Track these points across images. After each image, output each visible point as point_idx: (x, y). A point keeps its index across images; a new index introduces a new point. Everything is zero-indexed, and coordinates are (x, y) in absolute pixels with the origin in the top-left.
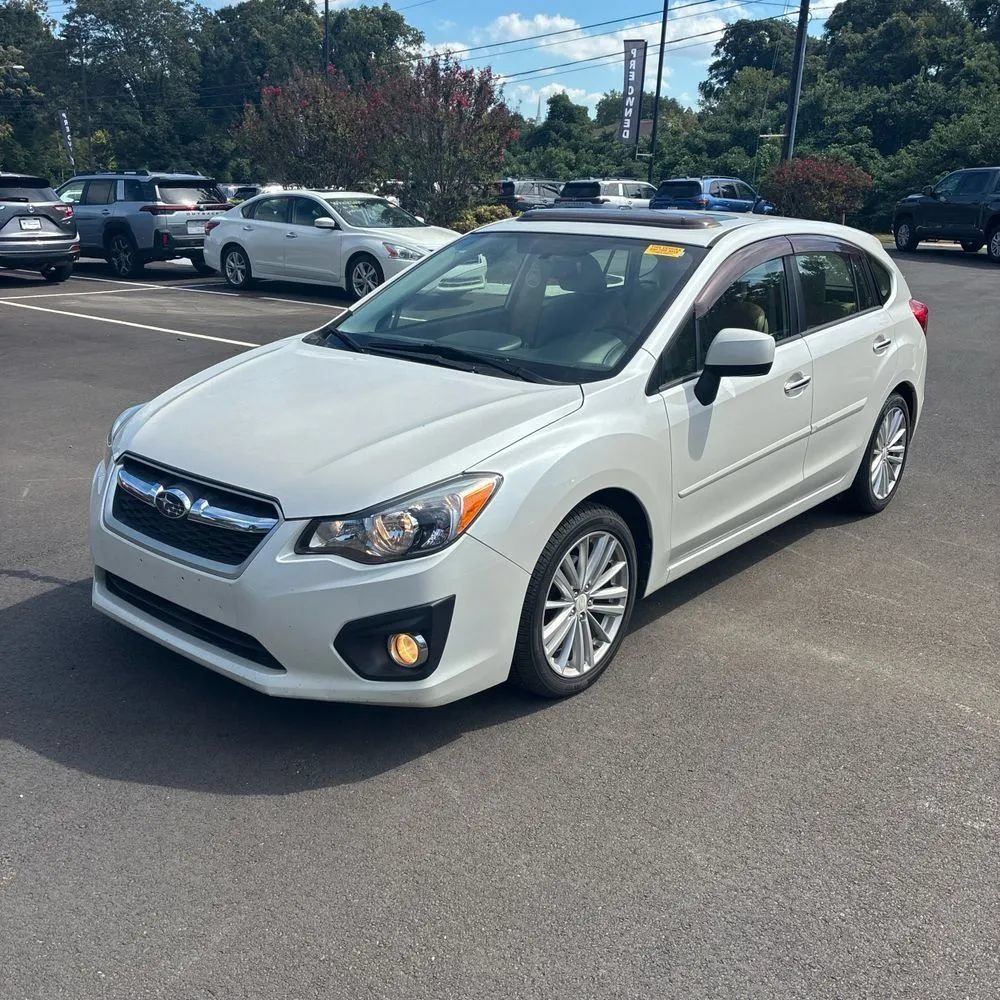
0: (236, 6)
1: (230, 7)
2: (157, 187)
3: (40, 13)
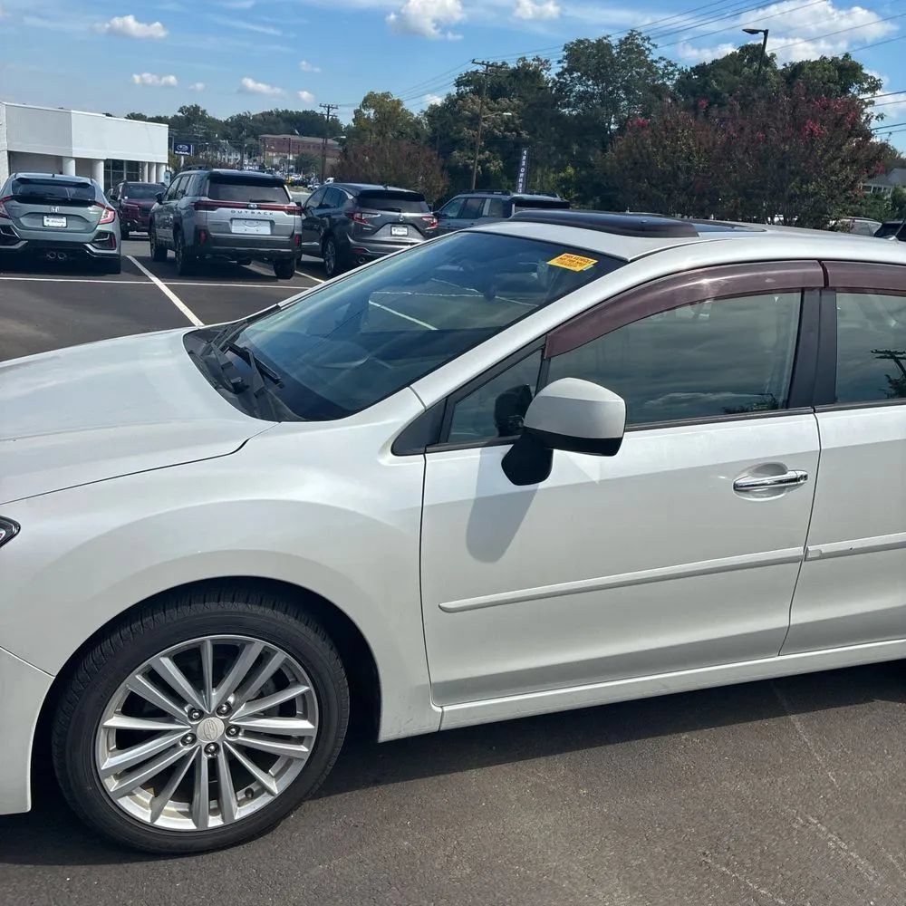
0: (710, 62)
1: (704, 63)
2: (514, 205)
3: (543, 73)
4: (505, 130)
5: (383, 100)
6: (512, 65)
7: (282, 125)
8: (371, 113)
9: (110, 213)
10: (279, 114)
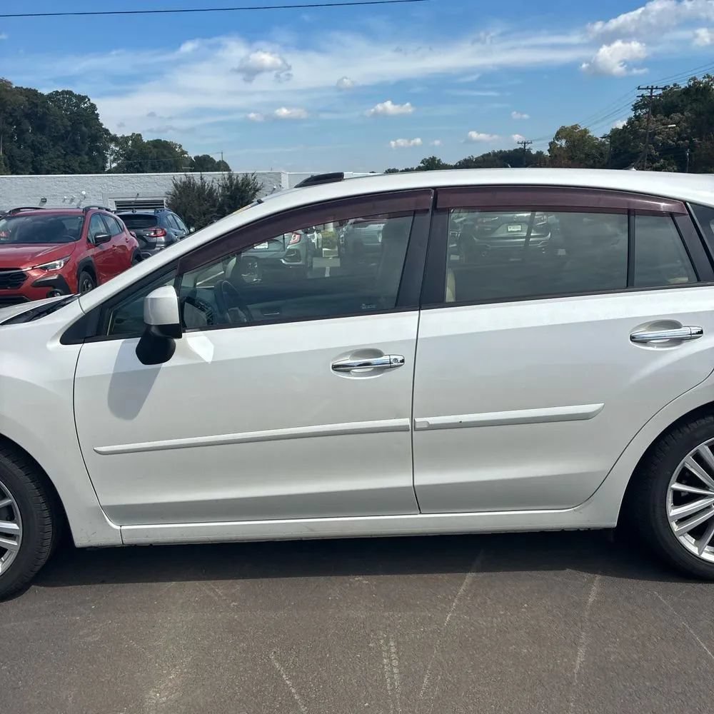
4: (678, 140)
5: (573, 132)
6: (683, 85)
7: (498, 161)
8: (563, 143)
9: (297, 236)
10: (495, 154)
